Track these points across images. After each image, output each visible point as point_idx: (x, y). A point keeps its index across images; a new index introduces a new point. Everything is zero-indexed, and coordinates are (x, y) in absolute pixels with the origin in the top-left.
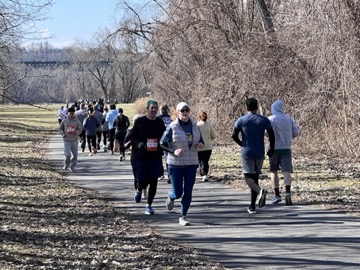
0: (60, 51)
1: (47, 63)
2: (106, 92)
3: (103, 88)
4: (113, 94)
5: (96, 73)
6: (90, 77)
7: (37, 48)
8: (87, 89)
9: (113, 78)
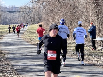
0: (18, 8)
1: (14, 11)
2: (32, 20)
3: (31, 19)
4: (34, 21)
5: (29, 15)
6: (27, 16)
7: (11, 7)
8: (26, 20)
9: (34, 16)
